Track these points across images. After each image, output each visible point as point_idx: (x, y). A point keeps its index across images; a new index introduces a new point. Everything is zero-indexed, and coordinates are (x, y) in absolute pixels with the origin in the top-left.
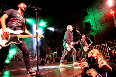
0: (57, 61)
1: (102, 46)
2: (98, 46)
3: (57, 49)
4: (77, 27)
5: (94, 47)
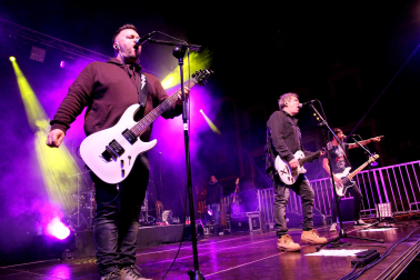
0: (241, 229)
1: (409, 166)
2: (392, 167)
3: (237, 182)
4: (314, 103)
5: (377, 172)
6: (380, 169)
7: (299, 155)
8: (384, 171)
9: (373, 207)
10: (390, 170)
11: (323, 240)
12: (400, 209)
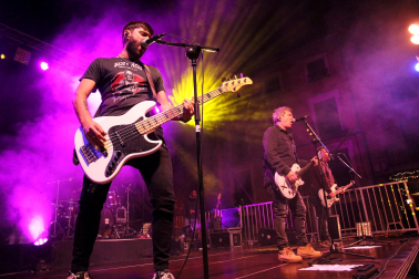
0: (222, 244)
1: (388, 187)
5: (359, 192)
6: (361, 189)
7: (295, 168)
8: (364, 191)
9: (353, 226)
10: (370, 190)
11: (318, 253)
12: (379, 229)
